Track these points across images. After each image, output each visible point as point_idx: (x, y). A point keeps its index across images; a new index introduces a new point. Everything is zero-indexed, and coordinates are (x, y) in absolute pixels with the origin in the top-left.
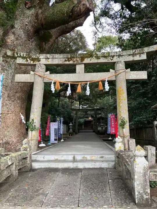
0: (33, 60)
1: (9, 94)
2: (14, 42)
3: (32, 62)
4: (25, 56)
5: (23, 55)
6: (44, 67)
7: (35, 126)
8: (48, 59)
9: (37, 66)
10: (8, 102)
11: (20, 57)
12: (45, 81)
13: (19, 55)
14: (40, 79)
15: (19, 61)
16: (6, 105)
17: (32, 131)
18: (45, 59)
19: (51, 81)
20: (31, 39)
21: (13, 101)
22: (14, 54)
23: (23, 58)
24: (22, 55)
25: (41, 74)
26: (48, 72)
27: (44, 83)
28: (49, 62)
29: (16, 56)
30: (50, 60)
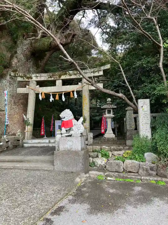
0: (28, 78)
2: (17, 64)
3: (27, 80)
4: (22, 75)
5: (21, 75)
6: (35, 83)
7: (29, 122)
8: (38, 77)
9: (30, 82)
12: (36, 92)
13: (18, 75)
14: (32, 91)
15: (19, 79)
16: (13, 108)
17: (27, 126)
18: (35, 77)
19: (39, 92)
20: (29, 60)
22: (15, 75)
23: (21, 77)
24: (20, 75)
26: (38, 86)
27: (36, 93)
28: (37, 79)
29: (17, 76)
30: (39, 78)
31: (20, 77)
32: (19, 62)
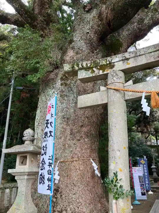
0: (103, 68)
1: (71, 130)
3: (101, 72)
4: (89, 65)
5: (87, 64)
6: (122, 74)
8: (127, 59)
9: (110, 76)
10: (71, 143)
11: (83, 68)
13: (80, 66)
14: (118, 95)
15: (82, 75)
18: (121, 62)
21: (79, 140)
22: (73, 67)
23: (87, 69)
24: (85, 66)
25: (119, 86)
28: (129, 64)
29: (77, 68)
30: (130, 61)
31: (83, 71)
32: (77, 53)
